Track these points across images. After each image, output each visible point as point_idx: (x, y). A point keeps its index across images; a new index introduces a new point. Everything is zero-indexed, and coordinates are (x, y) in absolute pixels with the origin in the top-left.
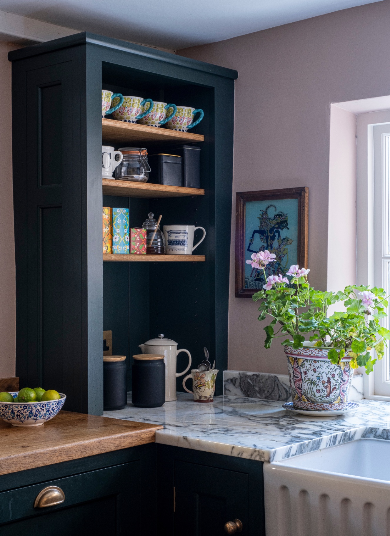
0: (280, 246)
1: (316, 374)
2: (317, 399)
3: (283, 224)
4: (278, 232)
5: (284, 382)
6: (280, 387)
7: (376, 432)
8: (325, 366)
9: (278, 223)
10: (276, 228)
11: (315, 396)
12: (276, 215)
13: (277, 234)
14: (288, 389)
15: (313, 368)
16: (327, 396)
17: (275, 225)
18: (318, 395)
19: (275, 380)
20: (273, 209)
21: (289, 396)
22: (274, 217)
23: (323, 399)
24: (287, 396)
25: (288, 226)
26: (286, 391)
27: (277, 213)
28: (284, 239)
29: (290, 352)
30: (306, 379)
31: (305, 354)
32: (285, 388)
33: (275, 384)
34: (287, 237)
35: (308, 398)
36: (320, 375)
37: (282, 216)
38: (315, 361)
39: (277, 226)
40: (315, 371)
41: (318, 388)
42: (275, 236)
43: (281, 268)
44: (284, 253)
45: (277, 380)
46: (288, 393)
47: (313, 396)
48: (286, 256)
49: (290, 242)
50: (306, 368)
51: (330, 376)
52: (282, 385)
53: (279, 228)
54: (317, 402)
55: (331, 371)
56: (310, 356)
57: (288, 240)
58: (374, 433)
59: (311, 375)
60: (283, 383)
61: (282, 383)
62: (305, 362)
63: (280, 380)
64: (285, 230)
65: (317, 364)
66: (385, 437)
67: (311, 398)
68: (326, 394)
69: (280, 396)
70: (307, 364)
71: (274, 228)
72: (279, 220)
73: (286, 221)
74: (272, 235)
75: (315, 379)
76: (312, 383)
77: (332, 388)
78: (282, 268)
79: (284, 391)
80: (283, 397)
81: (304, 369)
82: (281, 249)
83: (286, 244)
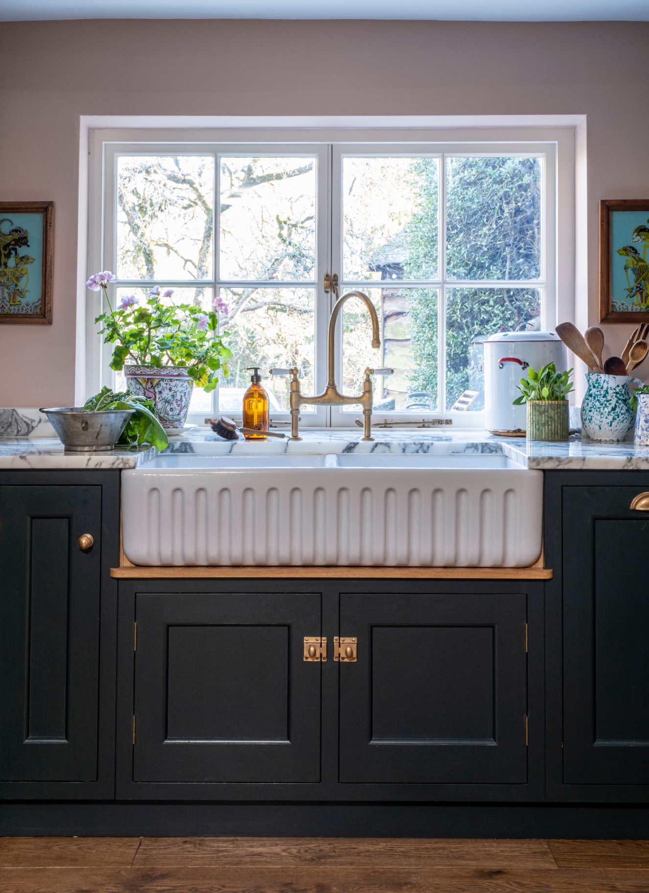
0: (17, 265)
1: (171, 393)
2: (170, 417)
3: (23, 241)
4: (15, 250)
5: (25, 415)
6: (19, 421)
7: (174, 447)
8: (180, 385)
9: (14, 240)
10: (12, 245)
11: (168, 414)
12: (13, 231)
13: (13, 252)
14: (29, 422)
15: (168, 387)
16: (178, 414)
17: (11, 242)
18: (171, 413)
19: (13, 414)
20: (9, 223)
21: (30, 429)
22: (10, 232)
23: (175, 417)
24: (28, 430)
25: (28, 244)
26: (28, 425)
27: (13, 228)
28: (23, 257)
29: (143, 373)
30: (161, 399)
31: (162, 373)
32: (25, 422)
33: (12, 418)
34: (26, 256)
35: (161, 417)
36: (175, 394)
37: (20, 232)
38: (171, 380)
39: (13, 243)
40: (170, 389)
41: (172, 407)
42: (11, 254)
43: (18, 290)
44: (23, 272)
45: (14, 413)
46: (30, 427)
47: (166, 415)
48: (25, 276)
49: (31, 261)
50: (161, 387)
51: (183, 394)
52: (22, 419)
53: (16, 244)
54: (169, 420)
55: (184, 389)
56: (167, 375)
57: (28, 259)
58: (171, 447)
59: (166, 394)
60: (23, 416)
61: (21, 417)
62: (161, 382)
63: (20, 414)
64: (24, 247)
65: (173, 384)
66: (183, 450)
67: (165, 418)
68: (178, 412)
69: (18, 431)
70: (163, 384)
71: (9, 244)
72: (16, 236)
73: (26, 238)
74: (6, 252)
75: (170, 398)
76: (167, 402)
77: (183, 405)
78: (20, 290)
79: (24, 425)
80: (23, 431)
81: (160, 389)
82: (19, 269)
83: (26, 263)
